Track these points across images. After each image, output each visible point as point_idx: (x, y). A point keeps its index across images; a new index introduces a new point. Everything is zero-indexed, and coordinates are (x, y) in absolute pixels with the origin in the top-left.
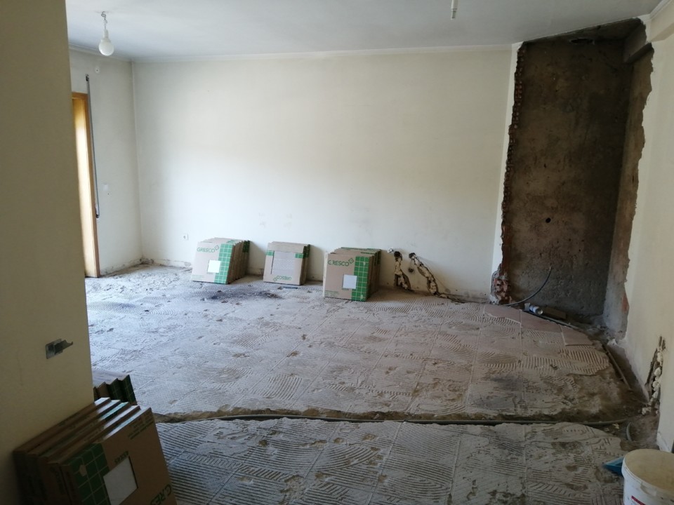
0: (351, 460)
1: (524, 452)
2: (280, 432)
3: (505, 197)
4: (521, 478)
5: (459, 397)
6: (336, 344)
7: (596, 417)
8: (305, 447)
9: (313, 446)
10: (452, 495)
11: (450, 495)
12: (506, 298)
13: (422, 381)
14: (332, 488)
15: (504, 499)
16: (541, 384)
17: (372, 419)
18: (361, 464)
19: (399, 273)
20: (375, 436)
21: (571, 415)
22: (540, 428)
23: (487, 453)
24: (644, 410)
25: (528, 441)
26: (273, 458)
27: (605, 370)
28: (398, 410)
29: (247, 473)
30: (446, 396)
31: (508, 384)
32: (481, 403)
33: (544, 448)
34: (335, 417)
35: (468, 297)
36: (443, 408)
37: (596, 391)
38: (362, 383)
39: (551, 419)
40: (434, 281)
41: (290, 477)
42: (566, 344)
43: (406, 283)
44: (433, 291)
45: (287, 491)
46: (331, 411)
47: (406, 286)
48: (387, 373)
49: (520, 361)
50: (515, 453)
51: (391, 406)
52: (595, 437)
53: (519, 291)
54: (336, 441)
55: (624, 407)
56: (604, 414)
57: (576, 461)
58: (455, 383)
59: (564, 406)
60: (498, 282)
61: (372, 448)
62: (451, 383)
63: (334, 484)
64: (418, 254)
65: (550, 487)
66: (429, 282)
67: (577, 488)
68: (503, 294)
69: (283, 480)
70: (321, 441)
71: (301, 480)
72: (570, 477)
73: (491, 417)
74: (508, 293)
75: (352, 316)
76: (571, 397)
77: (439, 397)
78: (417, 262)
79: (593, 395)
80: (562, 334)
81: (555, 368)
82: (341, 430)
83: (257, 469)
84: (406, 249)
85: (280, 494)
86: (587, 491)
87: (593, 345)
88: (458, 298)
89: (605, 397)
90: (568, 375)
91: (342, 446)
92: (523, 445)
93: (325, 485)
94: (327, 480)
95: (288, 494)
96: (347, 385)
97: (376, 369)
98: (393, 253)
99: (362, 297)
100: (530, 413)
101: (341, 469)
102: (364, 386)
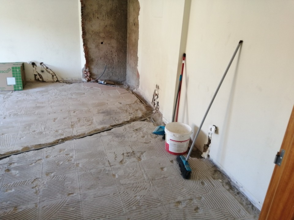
0: (59, 163)
1: (126, 136)
2: (14, 163)
3: (83, 32)
4: (129, 146)
5: (91, 123)
6: (19, 114)
7: (141, 118)
8: (32, 165)
9: (36, 163)
10: (109, 160)
11: (108, 161)
12: (90, 79)
13: (73, 120)
14: (57, 177)
15: (128, 155)
16: (118, 110)
17: (58, 143)
18: (65, 163)
19: (36, 73)
20: (64, 149)
21: (134, 119)
22: (127, 126)
23: (114, 141)
24: (154, 112)
25: (125, 132)
26: (18, 175)
27: (137, 100)
28: (69, 136)
29: (8, 187)
30: (86, 124)
31: (108, 113)
32: (101, 123)
33: (131, 133)
34: (39, 147)
35: (73, 81)
36: (88, 129)
37: (137, 109)
38: (44, 129)
39: (128, 122)
40: (55, 75)
41: (33, 180)
42: (120, 94)
43: (41, 78)
44: (56, 80)
45: (35, 187)
46: (36, 145)
47: (41, 79)
48: (54, 121)
49: (107, 104)
50: (123, 138)
51: (64, 135)
52: (145, 124)
53: (94, 75)
54: (47, 157)
55: (148, 112)
56: (143, 116)
57: (143, 134)
58: (87, 118)
59: (130, 116)
60: (85, 72)
61: (66, 155)
62: (85, 118)
63: (57, 175)
64: (45, 63)
65: (140, 145)
66: (53, 76)
67: (148, 143)
68: (88, 77)
69: (30, 183)
70: (39, 160)
71: (40, 180)
72: (144, 140)
73: (108, 127)
74: (90, 77)
75: (20, 99)
76: (131, 112)
77: (84, 125)
78: (45, 67)
79: (137, 110)
80: (117, 90)
81: (121, 103)
82: (46, 152)
83: (12, 184)
84: (38, 60)
85: (33, 189)
86: (151, 143)
87: (129, 92)
88: (69, 81)
89: (141, 110)
90: (126, 105)
91: (51, 158)
92: (124, 134)
93: (53, 177)
94: (52, 175)
95: (37, 188)
96: (37, 132)
97: (48, 121)
98: (31, 63)
99: (20, 88)
100: (121, 122)
101: (57, 168)
102: (46, 130)
